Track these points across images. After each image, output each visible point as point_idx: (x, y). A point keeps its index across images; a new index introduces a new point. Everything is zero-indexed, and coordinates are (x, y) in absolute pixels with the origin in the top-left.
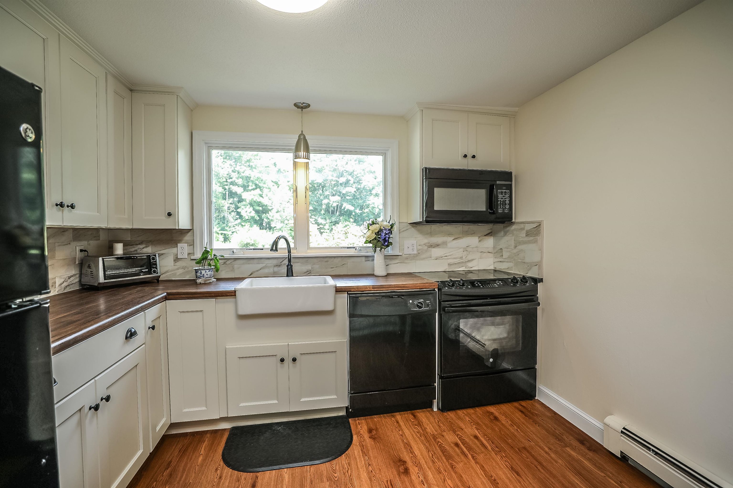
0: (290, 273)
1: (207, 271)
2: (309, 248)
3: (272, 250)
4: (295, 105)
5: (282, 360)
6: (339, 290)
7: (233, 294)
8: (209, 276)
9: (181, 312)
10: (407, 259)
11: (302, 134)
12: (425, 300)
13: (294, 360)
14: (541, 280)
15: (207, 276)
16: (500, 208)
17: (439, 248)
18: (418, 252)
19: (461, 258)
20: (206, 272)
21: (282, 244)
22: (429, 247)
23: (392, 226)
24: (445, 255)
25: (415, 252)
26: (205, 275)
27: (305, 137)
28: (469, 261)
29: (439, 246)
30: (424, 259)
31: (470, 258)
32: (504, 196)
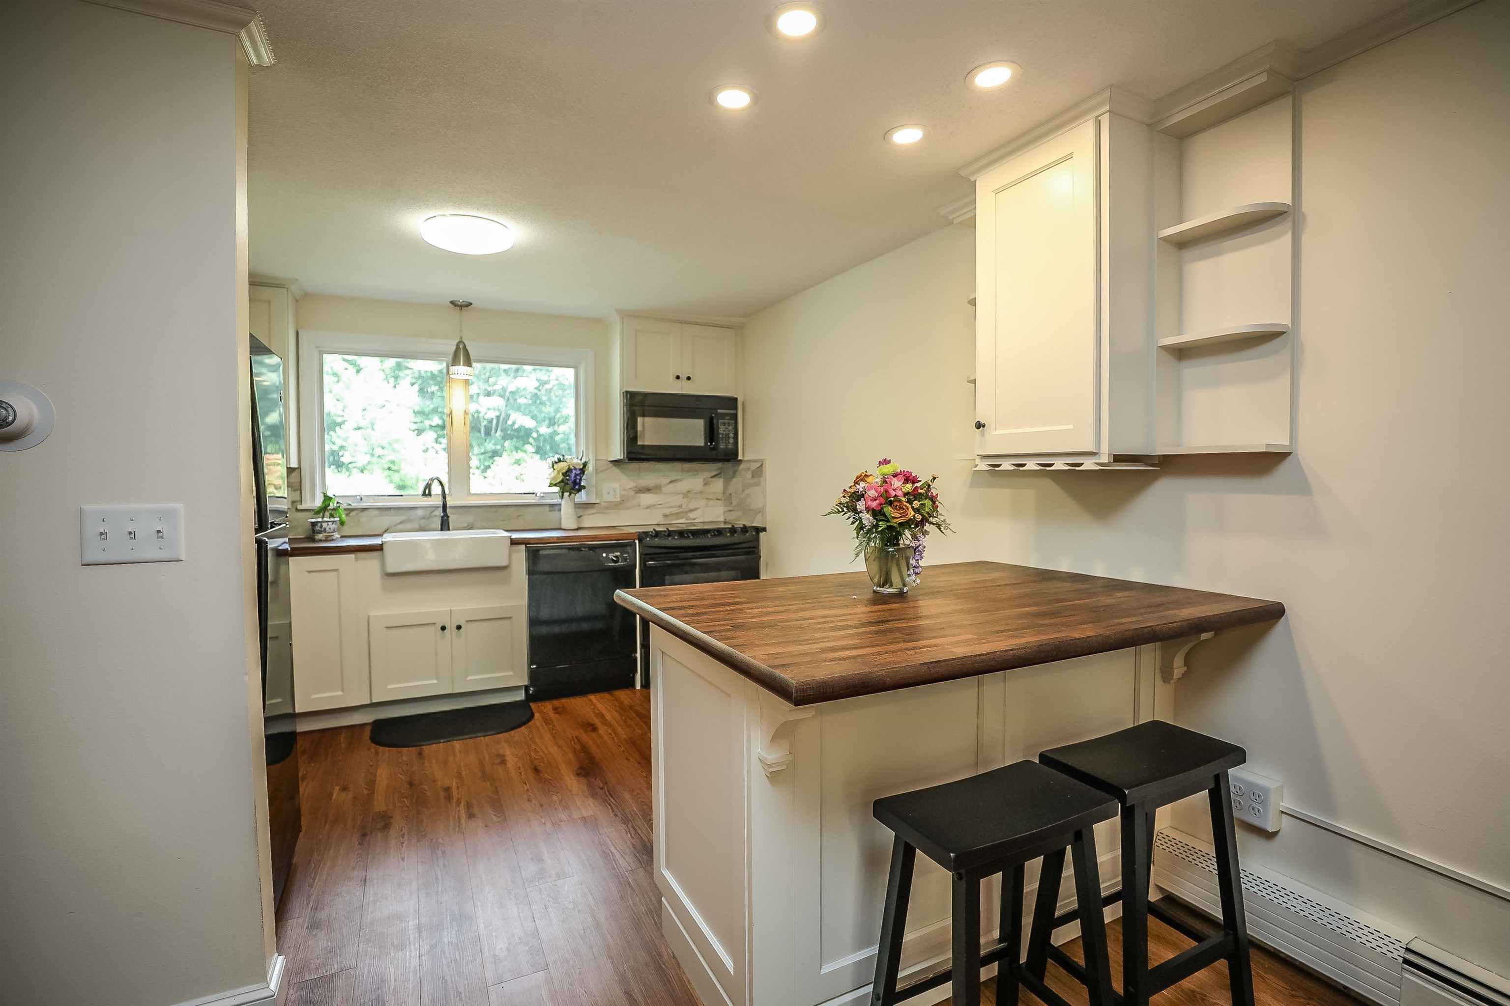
0: (445, 525)
1: (330, 523)
2: (469, 494)
3: (424, 494)
4: (452, 302)
5: (443, 628)
6: (514, 542)
7: (379, 548)
8: (332, 530)
9: (309, 572)
10: (607, 508)
11: (461, 342)
12: (622, 554)
13: (459, 627)
14: (764, 529)
15: (329, 531)
16: (723, 443)
17: (651, 493)
18: (622, 499)
19: (680, 506)
20: (328, 525)
21: (436, 489)
22: (637, 493)
23: (585, 465)
24: (659, 503)
25: (618, 499)
26: (327, 529)
27: (465, 346)
28: (691, 511)
29: (651, 491)
30: (629, 508)
31: (692, 506)
32: (726, 428)
